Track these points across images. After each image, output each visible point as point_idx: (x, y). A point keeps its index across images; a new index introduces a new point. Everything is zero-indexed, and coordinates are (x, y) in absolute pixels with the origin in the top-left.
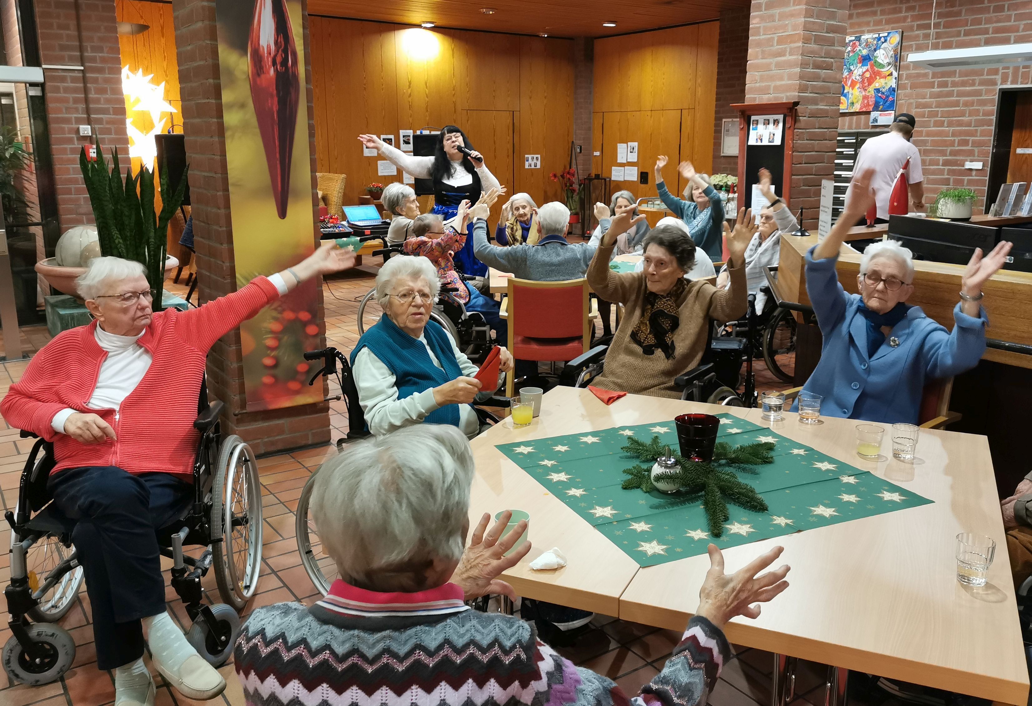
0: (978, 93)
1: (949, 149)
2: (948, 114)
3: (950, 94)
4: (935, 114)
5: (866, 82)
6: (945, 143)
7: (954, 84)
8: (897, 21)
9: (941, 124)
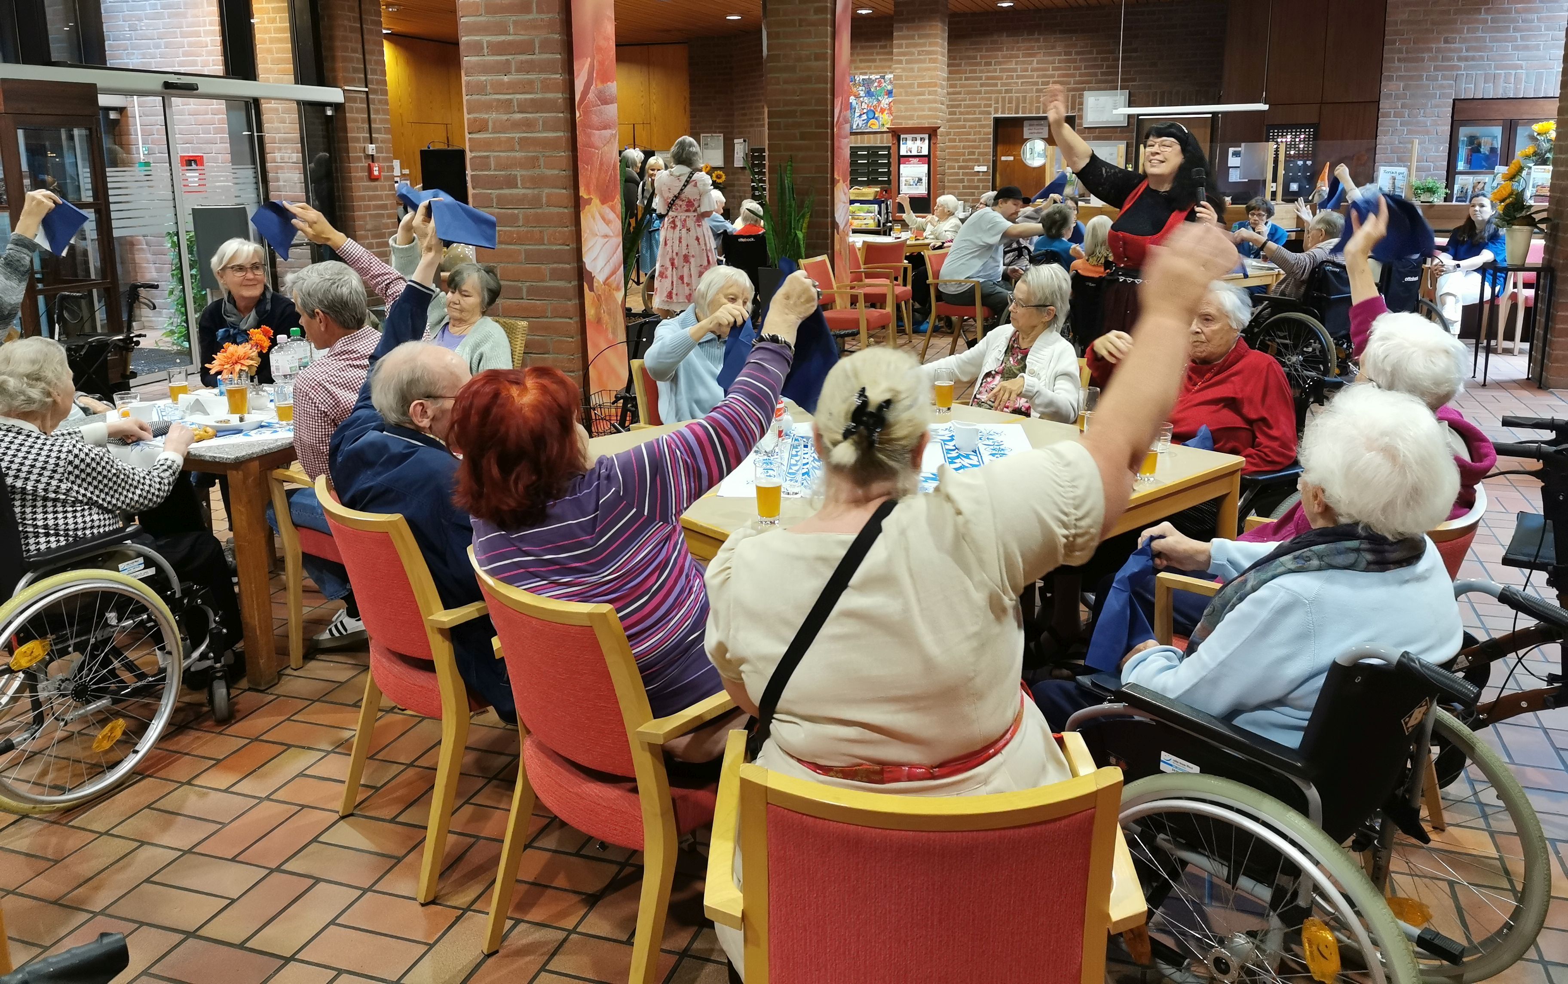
0: (979, 120)
1: (962, 158)
2: (959, 134)
3: (959, 120)
6: (958, 154)
7: (961, 113)
9: (954, 140)
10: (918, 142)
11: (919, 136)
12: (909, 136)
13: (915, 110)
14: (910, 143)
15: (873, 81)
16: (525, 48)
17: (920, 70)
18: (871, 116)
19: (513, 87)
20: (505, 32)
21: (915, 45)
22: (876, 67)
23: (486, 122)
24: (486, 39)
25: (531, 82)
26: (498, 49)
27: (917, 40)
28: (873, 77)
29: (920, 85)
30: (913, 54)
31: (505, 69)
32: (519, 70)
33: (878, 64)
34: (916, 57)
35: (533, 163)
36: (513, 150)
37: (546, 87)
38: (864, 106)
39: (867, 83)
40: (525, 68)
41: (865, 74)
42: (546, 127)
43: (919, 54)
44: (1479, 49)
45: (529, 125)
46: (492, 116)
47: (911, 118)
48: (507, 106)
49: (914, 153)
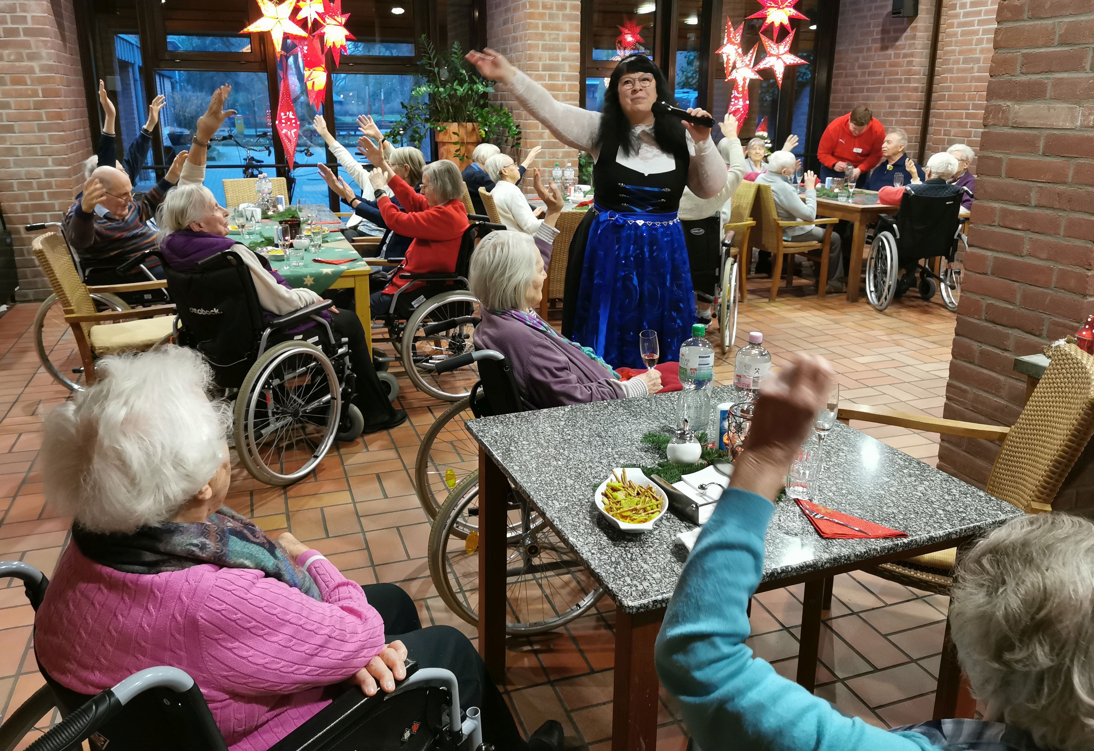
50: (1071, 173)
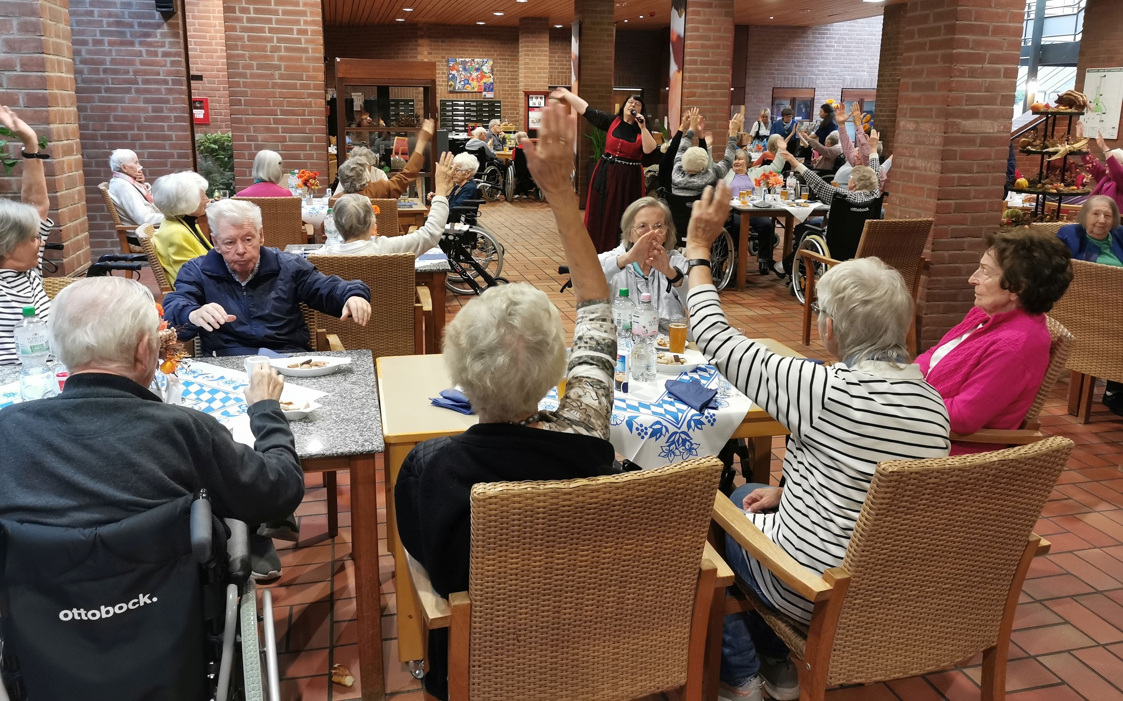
4: (511, 94)
5: (479, 79)
8: (490, 55)
10: (539, 99)
11: (539, 96)
12: (534, 96)
13: (537, 82)
14: (534, 100)
15: (468, 62)
16: (716, 63)
17: (539, 60)
18: (466, 82)
19: (709, 79)
20: (708, 56)
21: (536, 47)
22: (469, 54)
23: (696, 93)
24: (699, 59)
25: (717, 77)
26: (703, 63)
27: (537, 44)
28: (467, 60)
29: (539, 68)
30: (535, 51)
31: (706, 71)
32: (712, 72)
33: (469, 52)
34: (537, 53)
35: (714, 110)
36: (706, 105)
37: (723, 79)
38: (462, 76)
39: (464, 63)
40: (714, 71)
41: (462, 58)
42: (722, 95)
43: (539, 51)
44: (782, 66)
45: (714, 95)
46: (699, 91)
47: (534, 86)
48: (705, 87)
49: (537, 105)
50: (993, 155)
